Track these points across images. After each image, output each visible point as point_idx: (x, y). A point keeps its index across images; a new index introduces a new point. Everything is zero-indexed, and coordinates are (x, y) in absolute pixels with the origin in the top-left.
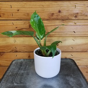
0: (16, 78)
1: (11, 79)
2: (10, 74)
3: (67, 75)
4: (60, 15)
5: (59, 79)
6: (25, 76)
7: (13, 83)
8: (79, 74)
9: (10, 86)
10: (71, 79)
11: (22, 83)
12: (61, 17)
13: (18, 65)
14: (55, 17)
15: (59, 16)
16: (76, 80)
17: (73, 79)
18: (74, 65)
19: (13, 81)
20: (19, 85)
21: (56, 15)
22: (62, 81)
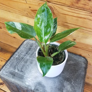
0: (20, 63)
1: (15, 64)
2: (17, 56)
3: (68, 80)
4: (90, 5)
5: (57, 81)
6: (28, 64)
7: (15, 69)
8: (81, 83)
9: (12, 70)
10: (68, 86)
11: (22, 71)
12: (89, 8)
13: (27, 48)
14: (81, 6)
15: (87, 5)
16: (72, 89)
17: (70, 87)
18: (83, 69)
19: (16, 66)
20: (19, 72)
21: (84, 3)
22: (58, 85)
